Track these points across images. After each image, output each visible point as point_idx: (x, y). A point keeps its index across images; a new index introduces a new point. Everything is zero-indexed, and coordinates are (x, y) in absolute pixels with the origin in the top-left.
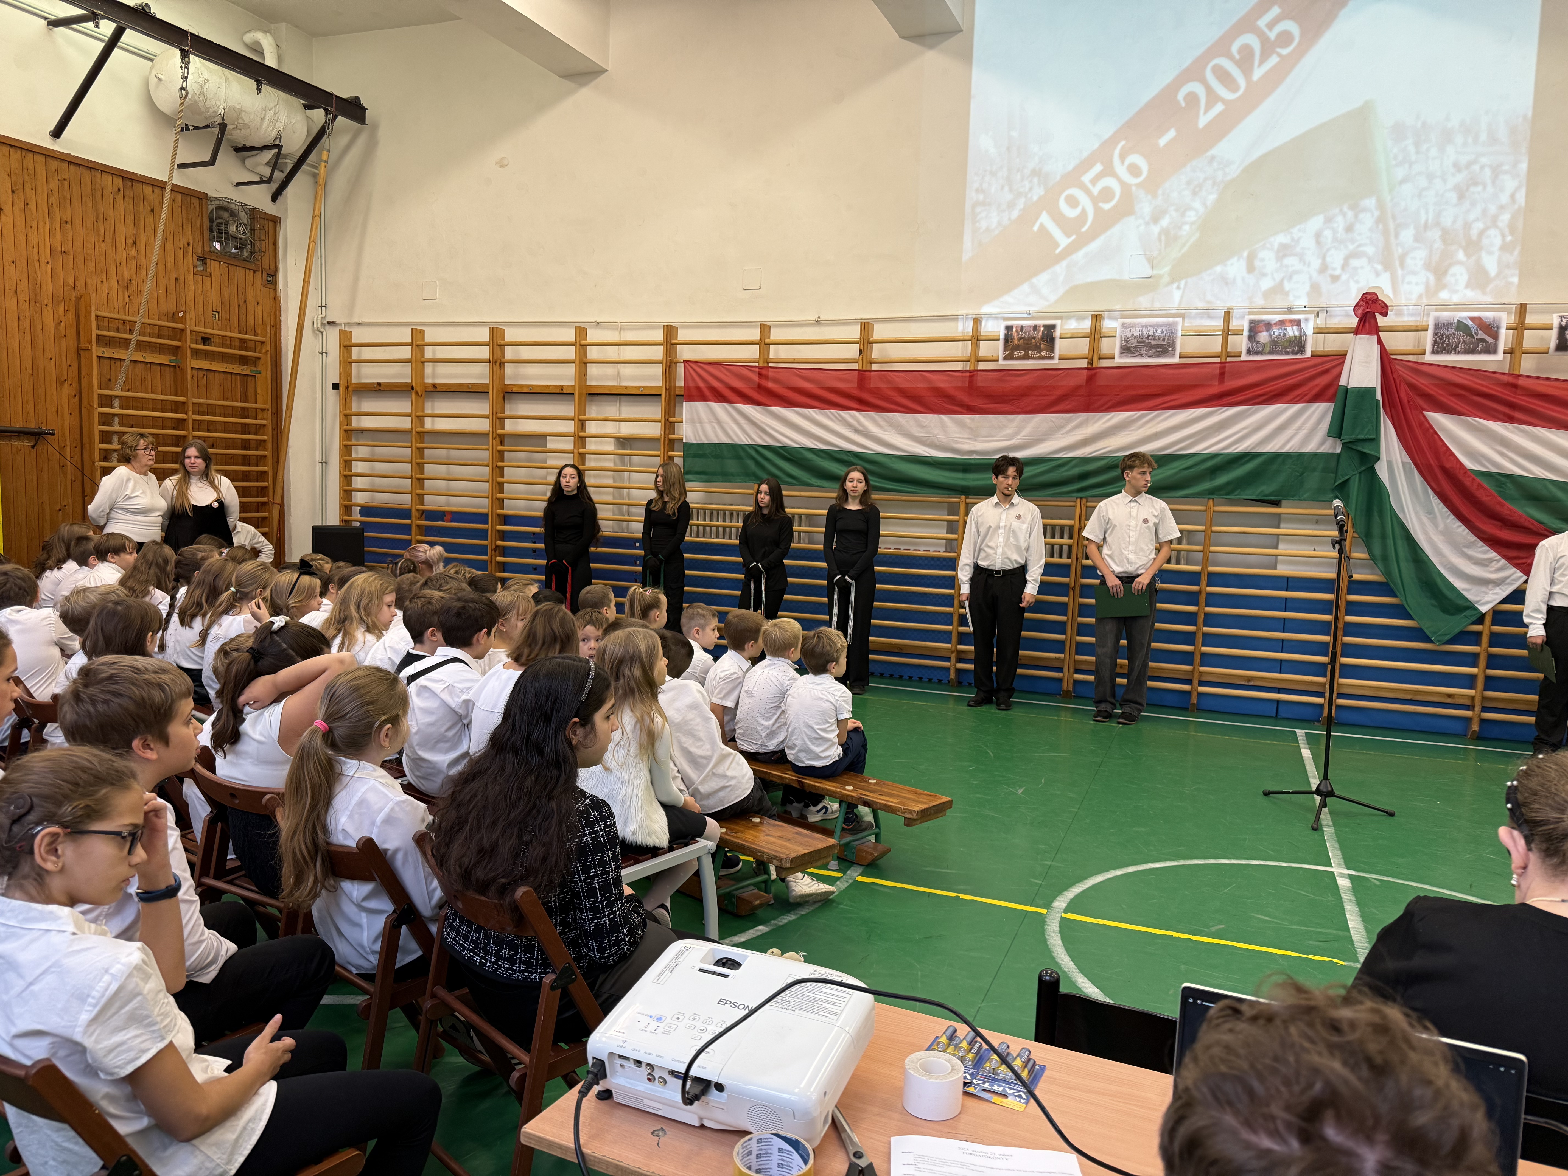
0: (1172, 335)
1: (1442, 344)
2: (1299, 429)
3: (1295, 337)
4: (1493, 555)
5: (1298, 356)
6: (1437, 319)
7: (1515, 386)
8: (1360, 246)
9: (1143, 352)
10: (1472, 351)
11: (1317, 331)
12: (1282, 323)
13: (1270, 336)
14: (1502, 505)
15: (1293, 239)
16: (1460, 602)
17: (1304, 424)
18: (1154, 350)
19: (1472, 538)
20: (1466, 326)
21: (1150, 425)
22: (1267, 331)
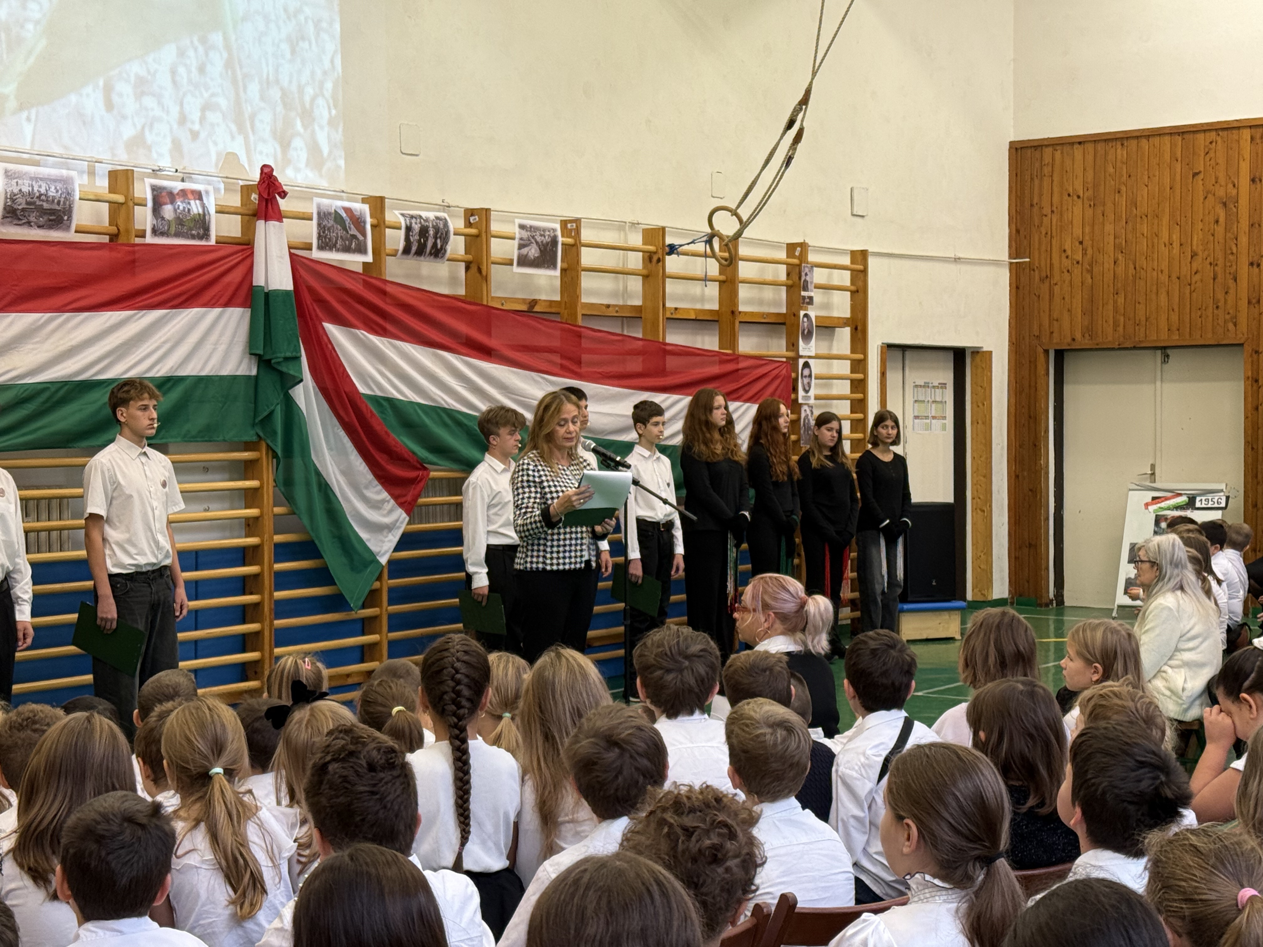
0: (69, 194)
1: (325, 237)
2: (216, 343)
3: (199, 214)
4: (385, 495)
5: (203, 243)
6: (319, 207)
7: (383, 293)
8: (213, 95)
9: (32, 219)
10: (347, 249)
11: (219, 208)
12: (184, 193)
13: (175, 210)
14: (389, 435)
15: (149, 72)
16: (366, 556)
17: (221, 335)
18: (46, 218)
19: (370, 476)
20: (341, 217)
21: (58, 335)
22: (172, 202)
